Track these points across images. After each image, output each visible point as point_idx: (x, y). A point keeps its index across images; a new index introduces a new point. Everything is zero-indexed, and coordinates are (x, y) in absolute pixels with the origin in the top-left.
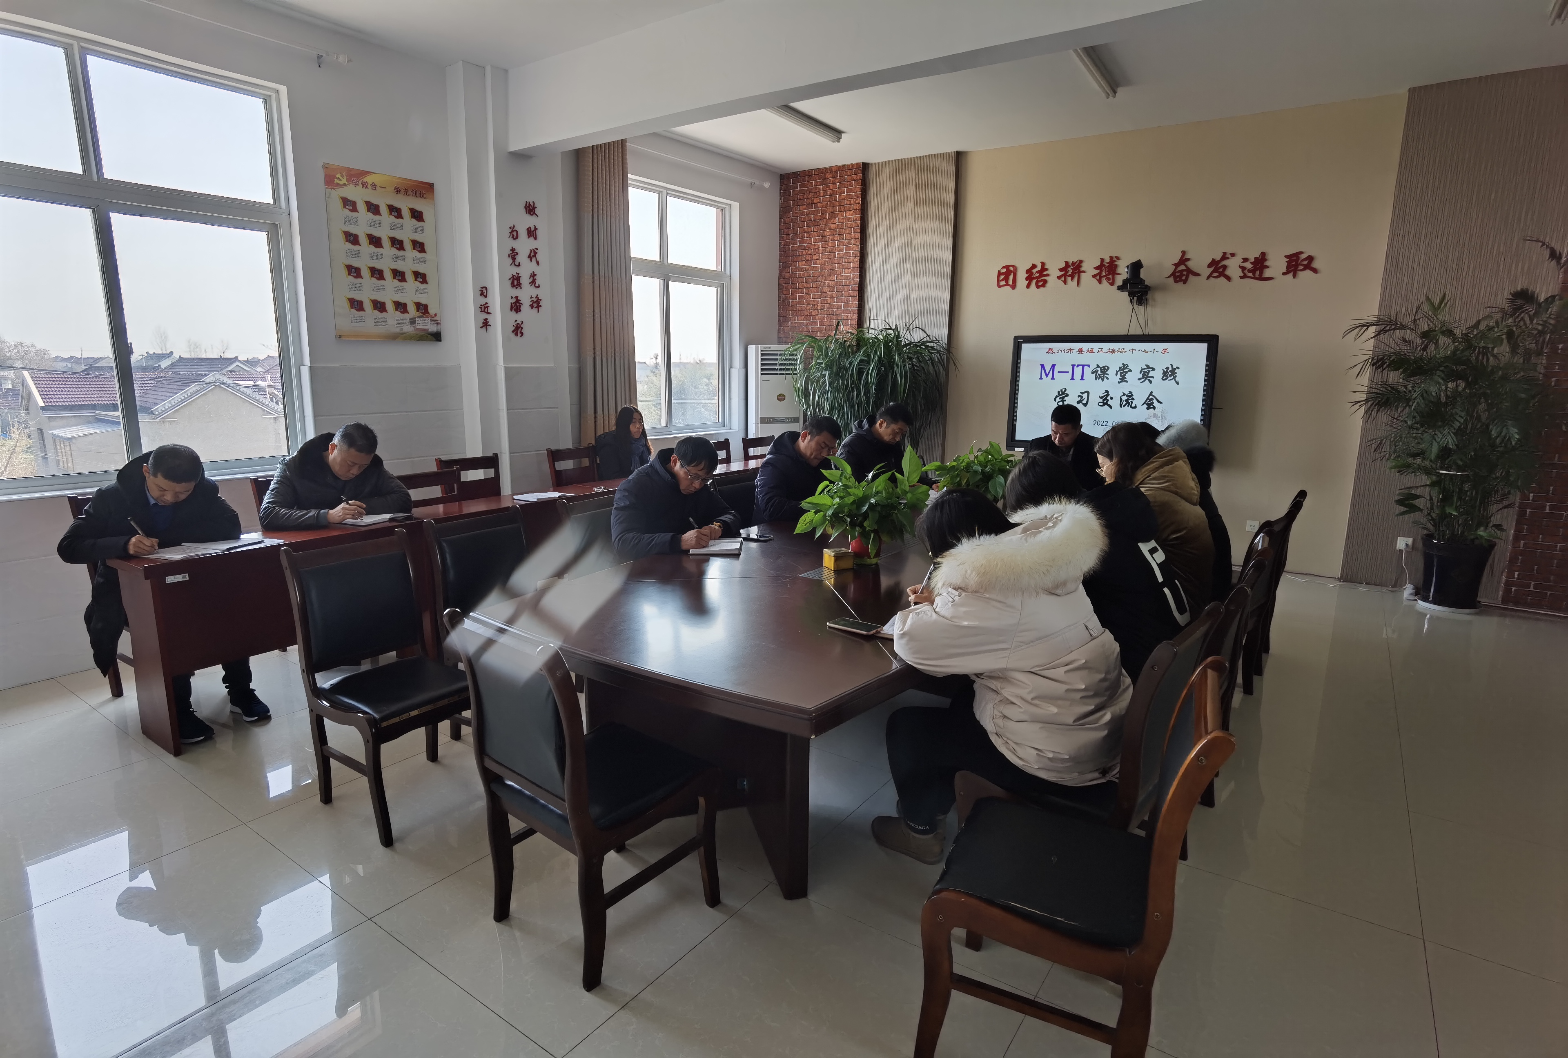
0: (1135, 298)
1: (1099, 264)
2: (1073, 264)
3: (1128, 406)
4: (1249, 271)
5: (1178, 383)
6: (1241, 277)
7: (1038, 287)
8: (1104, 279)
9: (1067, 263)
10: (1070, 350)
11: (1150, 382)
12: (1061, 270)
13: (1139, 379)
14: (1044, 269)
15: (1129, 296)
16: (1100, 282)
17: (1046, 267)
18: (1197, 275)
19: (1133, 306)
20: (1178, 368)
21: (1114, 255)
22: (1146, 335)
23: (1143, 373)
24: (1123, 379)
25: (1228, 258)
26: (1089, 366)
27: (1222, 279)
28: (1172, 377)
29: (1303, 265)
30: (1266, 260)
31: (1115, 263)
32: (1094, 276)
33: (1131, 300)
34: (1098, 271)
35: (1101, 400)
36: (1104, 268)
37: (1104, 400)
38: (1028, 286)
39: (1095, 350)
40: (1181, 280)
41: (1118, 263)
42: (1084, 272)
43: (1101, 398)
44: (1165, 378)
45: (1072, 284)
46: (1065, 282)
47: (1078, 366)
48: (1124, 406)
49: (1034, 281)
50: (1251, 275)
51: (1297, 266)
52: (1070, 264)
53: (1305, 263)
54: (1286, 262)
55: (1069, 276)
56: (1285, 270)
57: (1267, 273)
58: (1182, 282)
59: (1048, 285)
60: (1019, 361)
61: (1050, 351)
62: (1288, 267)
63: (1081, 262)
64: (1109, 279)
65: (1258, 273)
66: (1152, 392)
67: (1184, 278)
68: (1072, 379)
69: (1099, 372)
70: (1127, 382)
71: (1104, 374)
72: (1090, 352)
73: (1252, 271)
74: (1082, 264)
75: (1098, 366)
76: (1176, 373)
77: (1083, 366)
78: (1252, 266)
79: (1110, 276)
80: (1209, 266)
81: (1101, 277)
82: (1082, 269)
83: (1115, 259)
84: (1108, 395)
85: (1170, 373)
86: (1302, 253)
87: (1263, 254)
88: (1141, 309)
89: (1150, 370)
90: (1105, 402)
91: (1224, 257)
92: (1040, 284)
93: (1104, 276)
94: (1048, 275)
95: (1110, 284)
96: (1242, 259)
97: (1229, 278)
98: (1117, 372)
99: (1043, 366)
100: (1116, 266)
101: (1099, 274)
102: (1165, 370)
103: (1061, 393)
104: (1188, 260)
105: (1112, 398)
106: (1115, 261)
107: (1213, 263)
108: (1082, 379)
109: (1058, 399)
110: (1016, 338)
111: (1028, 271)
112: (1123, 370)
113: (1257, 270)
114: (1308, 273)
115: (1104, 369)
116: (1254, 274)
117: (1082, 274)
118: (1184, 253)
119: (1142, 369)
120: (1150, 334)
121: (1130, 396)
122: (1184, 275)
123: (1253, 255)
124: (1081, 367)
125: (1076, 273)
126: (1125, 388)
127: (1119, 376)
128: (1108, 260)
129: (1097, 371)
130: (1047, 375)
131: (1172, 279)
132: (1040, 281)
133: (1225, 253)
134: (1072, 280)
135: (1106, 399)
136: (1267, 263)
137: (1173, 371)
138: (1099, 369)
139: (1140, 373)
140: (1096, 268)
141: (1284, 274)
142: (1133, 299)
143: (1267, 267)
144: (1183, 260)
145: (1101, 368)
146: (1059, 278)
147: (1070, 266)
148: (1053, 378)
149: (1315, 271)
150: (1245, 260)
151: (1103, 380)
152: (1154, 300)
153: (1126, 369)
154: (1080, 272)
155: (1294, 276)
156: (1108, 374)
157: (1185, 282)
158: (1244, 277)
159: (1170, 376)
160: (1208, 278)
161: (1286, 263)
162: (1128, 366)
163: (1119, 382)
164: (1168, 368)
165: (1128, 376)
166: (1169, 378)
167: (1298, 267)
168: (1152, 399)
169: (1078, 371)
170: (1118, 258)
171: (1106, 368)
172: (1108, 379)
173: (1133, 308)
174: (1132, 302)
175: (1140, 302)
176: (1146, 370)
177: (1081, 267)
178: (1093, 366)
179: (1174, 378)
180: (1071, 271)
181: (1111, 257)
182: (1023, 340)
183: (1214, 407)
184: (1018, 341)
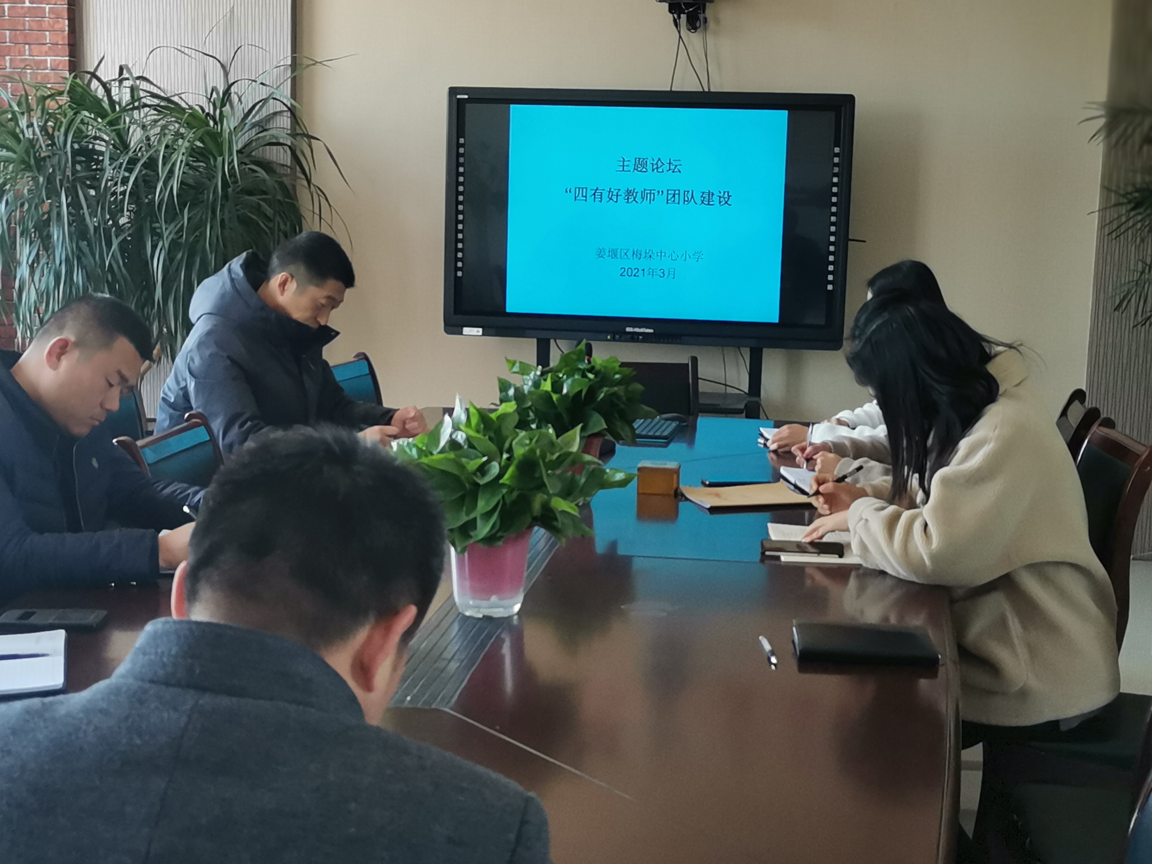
0: (683, 17)
15: (670, 11)
19: (679, 32)
22: (709, 92)
33: (675, 20)
88: (694, 39)
110: (453, 91)
120: (712, 90)
142: (679, 17)
152: (717, 21)
173: (680, 37)
174: (676, 24)
175: (693, 24)
182: (466, 97)
183: (850, 237)
184: (459, 99)
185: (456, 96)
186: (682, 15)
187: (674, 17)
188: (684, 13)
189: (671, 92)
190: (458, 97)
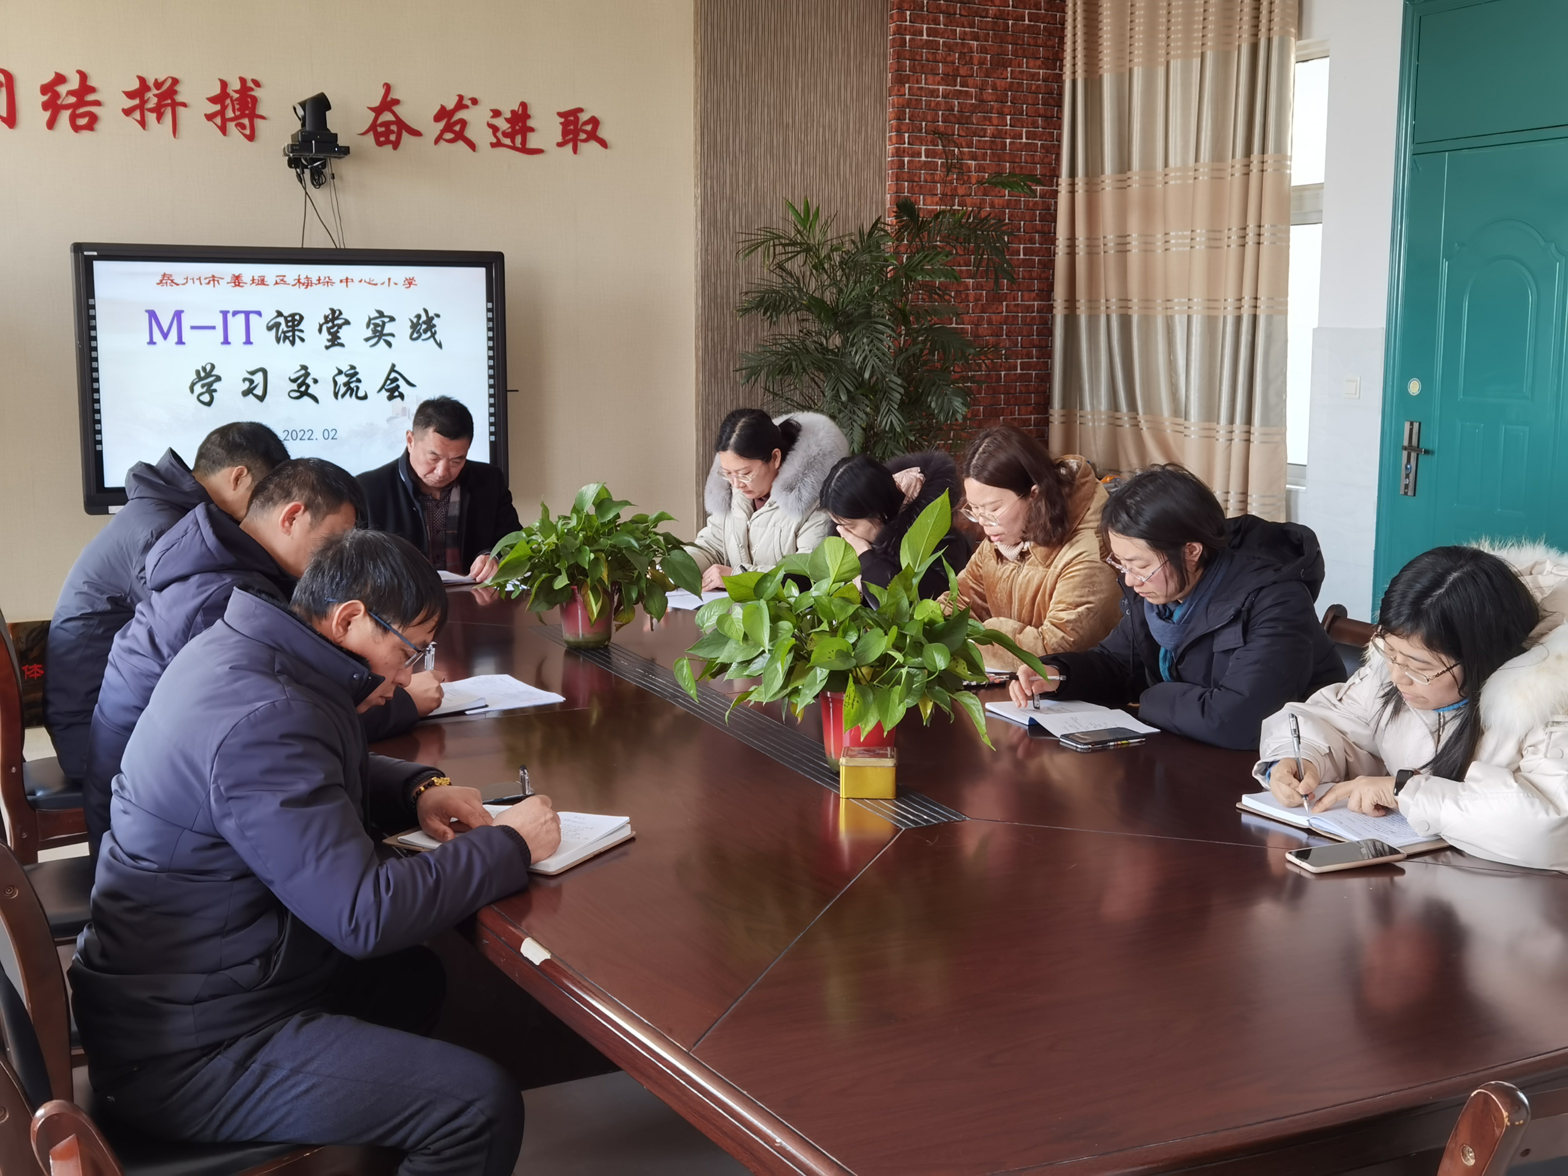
0: (307, 172)
1: (217, 90)
2: (158, 85)
3: (351, 395)
4: (505, 134)
5: (440, 345)
6: (493, 145)
7: (76, 128)
8: (231, 126)
9: (142, 80)
10: (214, 279)
11: (389, 344)
12: (130, 95)
13: (367, 340)
14: (85, 88)
15: (292, 165)
16: (223, 130)
17: (91, 82)
18: (416, 133)
19: (305, 189)
20: (438, 316)
21: (249, 77)
22: (340, 249)
23: (372, 326)
24: (335, 341)
25: (467, 107)
26: (259, 313)
27: (461, 144)
28: (429, 334)
29: (585, 132)
30: (529, 117)
31: (252, 93)
32: (210, 117)
33: (299, 176)
34: (218, 107)
35: (294, 386)
36: (228, 101)
37: (300, 386)
38: (51, 124)
39: (270, 279)
40: (388, 142)
41: (257, 93)
42: (184, 105)
43: (294, 381)
44: (415, 335)
45: (159, 129)
46: (143, 123)
47: (235, 313)
48: (343, 396)
49: (65, 115)
50: (507, 141)
51: (576, 131)
52: (151, 83)
53: (589, 128)
54: (561, 123)
55: (151, 110)
56: (560, 139)
57: (533, 141)
58: (390, 146)
59: (98, 126)
60: (91, 301)
61: (166, 279)
62: (565, 133)
63: (175, 81)
64: (243, 127)
65: (518, 139)
66: (393, 366)
67: (393, 137)
68: (226, 342)
69: (283, 327)
70: (342, 345)
71: (293, 331)
72: (258, 284)
73: (511, 135)
74: (177, 88)
75: (280, 314)
76: (434, 326)
77: (247, 314)
78: (509, 125)
79: (246, 121)
80: (437, 118)
81: (225, 121)
82: (179, 98)
83: (250, 84)
84: (307, 375)
85: (424, 326)
86: (581, 110)
87: (524, 105)
88: (321, 195)
89: (386, 320)
90: (303, 389)
91: (460, 105)
92: (82, 122)
93: (231, 120)
94: (97, 103)
95: (245, 136)
96: (492, 111)
97: (472, 146)
98: (321, 326)
99: (152, 315)
100: (255, 100)
101: (222, 113)
102: (415, 320)
103: (203, 374)
104: (397, 102)
105: (316, 381)
106: (252, 89)
107: (443, 114)
108: (248, 342)
109: (198, 389)
110: (78, 248)
111: (45, 89)
112: (333, 320)
113: (518, 134)
114: (593, 145)
115: (294, 320)
116: (513, 141)
117: (180, 110)
118: (388, 88)
119: (370, 319)
121: (353, 374)
122: (393, 132)
123: (508, 107)
124: (242, 317)
125: (167, 105)
126: (340, 358)
127: (325, 335)
128: (237, 86)
129: (278, 325)
130: (165, 336)
131: (371, 137)
132: (83, 115)
133: (461, 98)
134: (159, 119)
135: (303, 383)
136: (531, 123)
137: (430, 320)
138: (281, 320)
139: (368, 326)
140: (213, 100)
141: (559, 145)
142: (303, 173)
143: (532, 130)
144: (388, 104)
145: (286, 318)
146: (128, 112)
147: (148, 89)
148: (180, 342)
149: (604, 144)
150: (496, 113)
151: (293, 343)
153: (337, 318)
154: (175, 105)
155: (575, 151)
156: (302, 331)
157: (396, 145)
158: (497, 144)
159: (425, 331)
160: (437, 141)
161: (561, 127)
162: (341, 313)
163: (327, 348)
164: (419, 317)
165: (344, 333)
166: (424, 336)
167: (578, 135)
168: (396, 380)
169: (237, 324)
170: (257, 84)
171: (297, 317)
172: (302, 340)
173: (306, 193)
174: (300, 179)
175: (318, 179)
176: (378, 321)
177: (176, 92)
178: (269, 315)
179: (433, 335)
180: (155, 100)
181: (243, 81)
182: (95, 253)
183: (508, 389)
184: (86, 256)
185: (82, 253)
186: (305, 170)
187: (297, 172)
188: (307, 168)
189: (302, 248)
190: (86, 253)
